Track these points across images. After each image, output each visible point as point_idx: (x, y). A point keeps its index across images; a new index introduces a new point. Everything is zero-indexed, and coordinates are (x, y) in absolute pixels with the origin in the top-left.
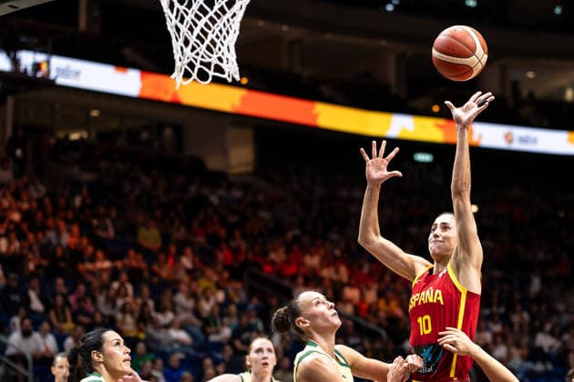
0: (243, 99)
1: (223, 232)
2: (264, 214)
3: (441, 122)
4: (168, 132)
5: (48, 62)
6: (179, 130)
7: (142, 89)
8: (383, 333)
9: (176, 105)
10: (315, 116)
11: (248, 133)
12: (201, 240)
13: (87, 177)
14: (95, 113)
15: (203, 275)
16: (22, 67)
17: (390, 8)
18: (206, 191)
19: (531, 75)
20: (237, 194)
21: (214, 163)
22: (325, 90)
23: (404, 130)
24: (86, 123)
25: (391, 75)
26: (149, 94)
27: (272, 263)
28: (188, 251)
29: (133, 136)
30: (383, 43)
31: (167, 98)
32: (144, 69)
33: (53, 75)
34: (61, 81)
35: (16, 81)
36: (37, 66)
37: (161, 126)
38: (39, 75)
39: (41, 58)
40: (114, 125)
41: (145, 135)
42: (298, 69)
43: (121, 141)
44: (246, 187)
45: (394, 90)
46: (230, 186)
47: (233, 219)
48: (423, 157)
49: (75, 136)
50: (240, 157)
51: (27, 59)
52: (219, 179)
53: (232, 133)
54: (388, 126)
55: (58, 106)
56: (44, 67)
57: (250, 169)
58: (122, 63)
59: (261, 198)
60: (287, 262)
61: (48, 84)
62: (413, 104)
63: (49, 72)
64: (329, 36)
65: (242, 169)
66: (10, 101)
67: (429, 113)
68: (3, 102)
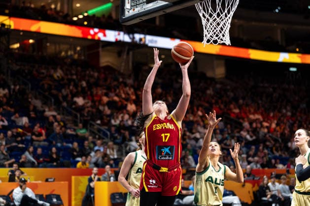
0: (220, 49)
1: (213, 101)
2: (230, 94)
3: (300, 55)
5: (145, 38)
8: (280, 140)
10: (249, 54)
11: (223, 62)
12: (206, 105)
14: (163, 57)
16: (135, 40)
17: (277, 11)
20: (218, 86)
21: (209, 74)
22: (253, 44)
23: (285, 59)
25: (279, 37)
27: (234, 113)
28: (200, 108)
30: (275, 25)
32: (181, 39)
33: (147, 42)
34: (150, 45)
35: (133, 45)
36: (141, 40)
38: (142, 43)
39: (142, 36)
42: (241, 37)
44: (221, 83)
45: (280, 43)
46: (216, 83)
48: (293, 69)
50: (220, 72)
51: (137, 37)
52: (213, 80)
53: (216, 62)
54: (279, 57)
56: (143, 40)
57: (224, 76)
58: (173, 37)
59: (229, 87)
60: (240, 113)
61: (145, 46)
62: (291, 48)
63: (145, 41)
64: (253, 23)
65: (220, 76)
66: (131, 53)
67: (294, 52)
68: (128, 54)
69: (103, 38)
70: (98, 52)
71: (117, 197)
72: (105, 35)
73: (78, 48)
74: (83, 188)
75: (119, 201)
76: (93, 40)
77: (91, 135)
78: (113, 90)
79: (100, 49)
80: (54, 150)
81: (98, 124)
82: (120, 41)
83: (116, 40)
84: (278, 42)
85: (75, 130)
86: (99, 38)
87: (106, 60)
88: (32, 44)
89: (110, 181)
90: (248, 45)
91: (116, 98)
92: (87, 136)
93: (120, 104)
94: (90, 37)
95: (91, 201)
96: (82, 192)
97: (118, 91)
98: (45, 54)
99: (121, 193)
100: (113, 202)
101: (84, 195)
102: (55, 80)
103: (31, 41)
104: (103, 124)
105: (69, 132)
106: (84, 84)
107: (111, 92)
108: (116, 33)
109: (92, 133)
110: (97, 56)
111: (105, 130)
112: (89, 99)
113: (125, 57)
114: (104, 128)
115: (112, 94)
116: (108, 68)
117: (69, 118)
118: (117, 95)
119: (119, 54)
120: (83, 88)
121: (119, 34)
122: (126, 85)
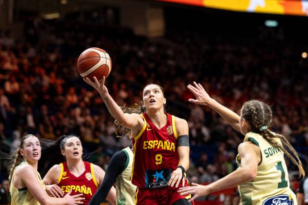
1: (145, 74)
2: (171, 62)
4: (110, 12)
6: (117, 10)
11: (160, 12)
12: (132, 79)
13: (60, 42)
14: (64, 2)
18: (136, 48)
20: (152, 49)
21: (139, 31)
23: (258, 6)
24: (58, 8)
28: (123, 86)
29: (88, 15)
37: (105, 8)
40: (76, 9)
43: (81, 19)
44: (159, 46)
47: (152, 65)
48: (271, 24)
49: (50, 16)
50: (155, 27)
52: (143, 41)
57: (161, 34)
65: (157, 34)
122: (4, 48)
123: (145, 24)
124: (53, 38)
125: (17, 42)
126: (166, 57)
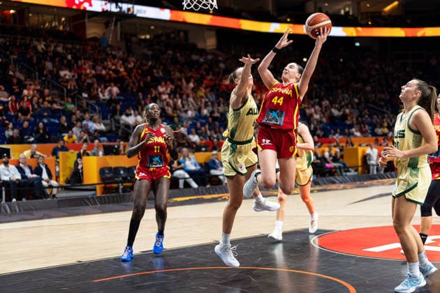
0: (211, 19)
1: (205, 73)
2: (222, 65)
3: (291, 25)
4: (182, 34)
5: (133, 8)
6: (186, 33)
7: (171, 17)
9: (184, 23)
10: (240, 25)
11: (214, 33)
12: (197, 76)
13: (150, 53)
14: (152, 27)
15: (198, 89)
16: (123, 10)
18: (198, 57)
19: (326, 5)
20: (210, 57)
21: (200, 45)
22: (243, 14)
23: (276, 29)
24: (149, 32)
25: (270, 7)
26: (174, 19)
28: (192, 80)
29: (168, 36)
31: (181, 20)
32: (171, 9)
33: (135, 13)
34: (139, 15)
35: (121, 16)
36: (129, 9)
37: (179, 32)
38: (130, 13)
39: (130, 6)
40: (160, 32)
41: (173, 36)
42: (232, 6)
43: (163, 38)
44: (213, 54)
45: (271, 13)
46: (207, 54)
50: (211, 43)
51: (125, 7)
52: (203, 52)
53: (207, 33)
54: (269, 28)
55: (138, 25)
56: (132, 10)
57: (215, 47)
58: (162, 7)
59: (220, 58)
61: (133, 16)
62: (280, 18)
63: (133, 12)
65: (212, 47)
66: (119, 24)
67: (286, 22)
68: (116, 25)
69: (89, 8)
70: (84, 23)
71: (107, 172)
72: (91, 5)
73: (63, 19)
74: (71, 164)
75: (108, 176)
76: (79, 10)
77: (78, 110)
78: (100, 63)
79: (86, 20)
80: (41, 124)
81: (85, 98)
82: (107, 11)
83: (103, 9)
84: (268, 12)
85: (61, 105)
86: (85, 8)
87: (93, 31)
88: (13, 14)
89: (98, 155)
90: (238, 16)
91: (104, 72)
92: (74, 111)
93: (108, 77)
94: (74, 7)
95: (80, 176)
96: (70, 168)
97: (105, 63)
98: (27, 25)
99: (111, 168)
100: (103, 177)
101: (72, 171)
102: (40, 53)
103: (12, 11)
104: (91, 97)
105: (55, 106)
106: (69, 57)
107: (98, 64)
108: (104, 2)
109: (80, 107)
110: (83, 27)
111: (93, 105)
112: (75, 72)
113: (113, 28)
114: (92, 102)
115: (99, 68)
116: (95, 39)
117: (56, 92)
118: (105, 68)
119: (107, 25)
120: (69, 61)
121: (106, 4)
122: (114, 57)
123: (205, 41)
124: (146, 50)
125: (124, 54)
126: (218, 62)
